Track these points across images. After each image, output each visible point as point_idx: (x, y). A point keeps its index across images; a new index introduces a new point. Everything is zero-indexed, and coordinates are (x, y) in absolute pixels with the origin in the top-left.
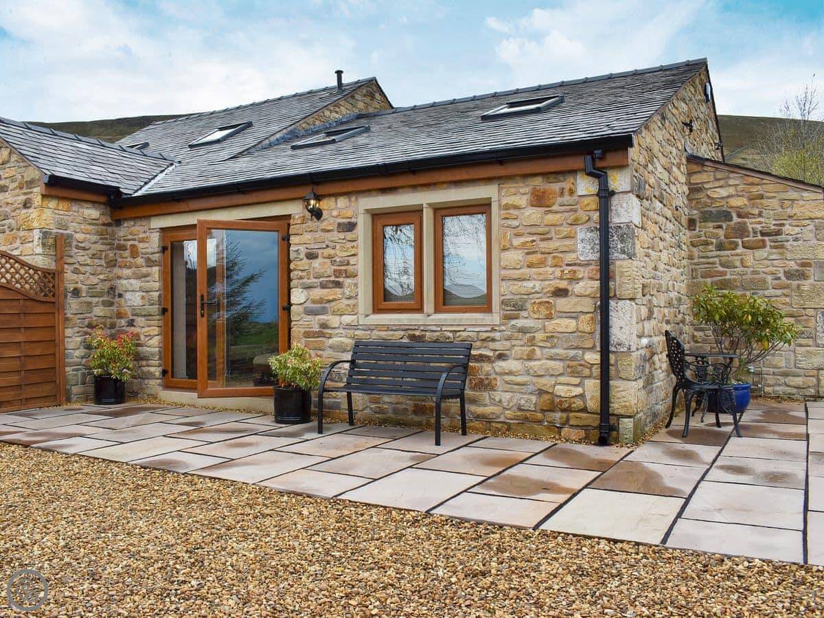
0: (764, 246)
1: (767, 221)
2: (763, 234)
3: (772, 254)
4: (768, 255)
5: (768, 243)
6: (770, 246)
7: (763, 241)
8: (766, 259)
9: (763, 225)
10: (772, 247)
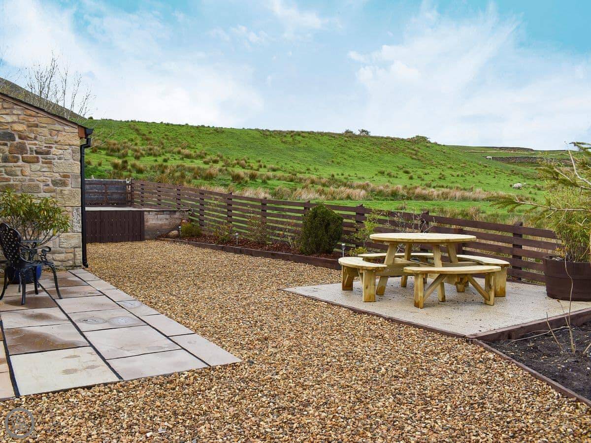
0: (38, 162)
1: (40, 143)
2: (37, 153)
3: (44, 167)
4: (41, 168)
5: (41, 160)
6: (42, 162)
7: (38, 158)
8: (39, 171)
9: (37, 146)
10: (43, 163)
